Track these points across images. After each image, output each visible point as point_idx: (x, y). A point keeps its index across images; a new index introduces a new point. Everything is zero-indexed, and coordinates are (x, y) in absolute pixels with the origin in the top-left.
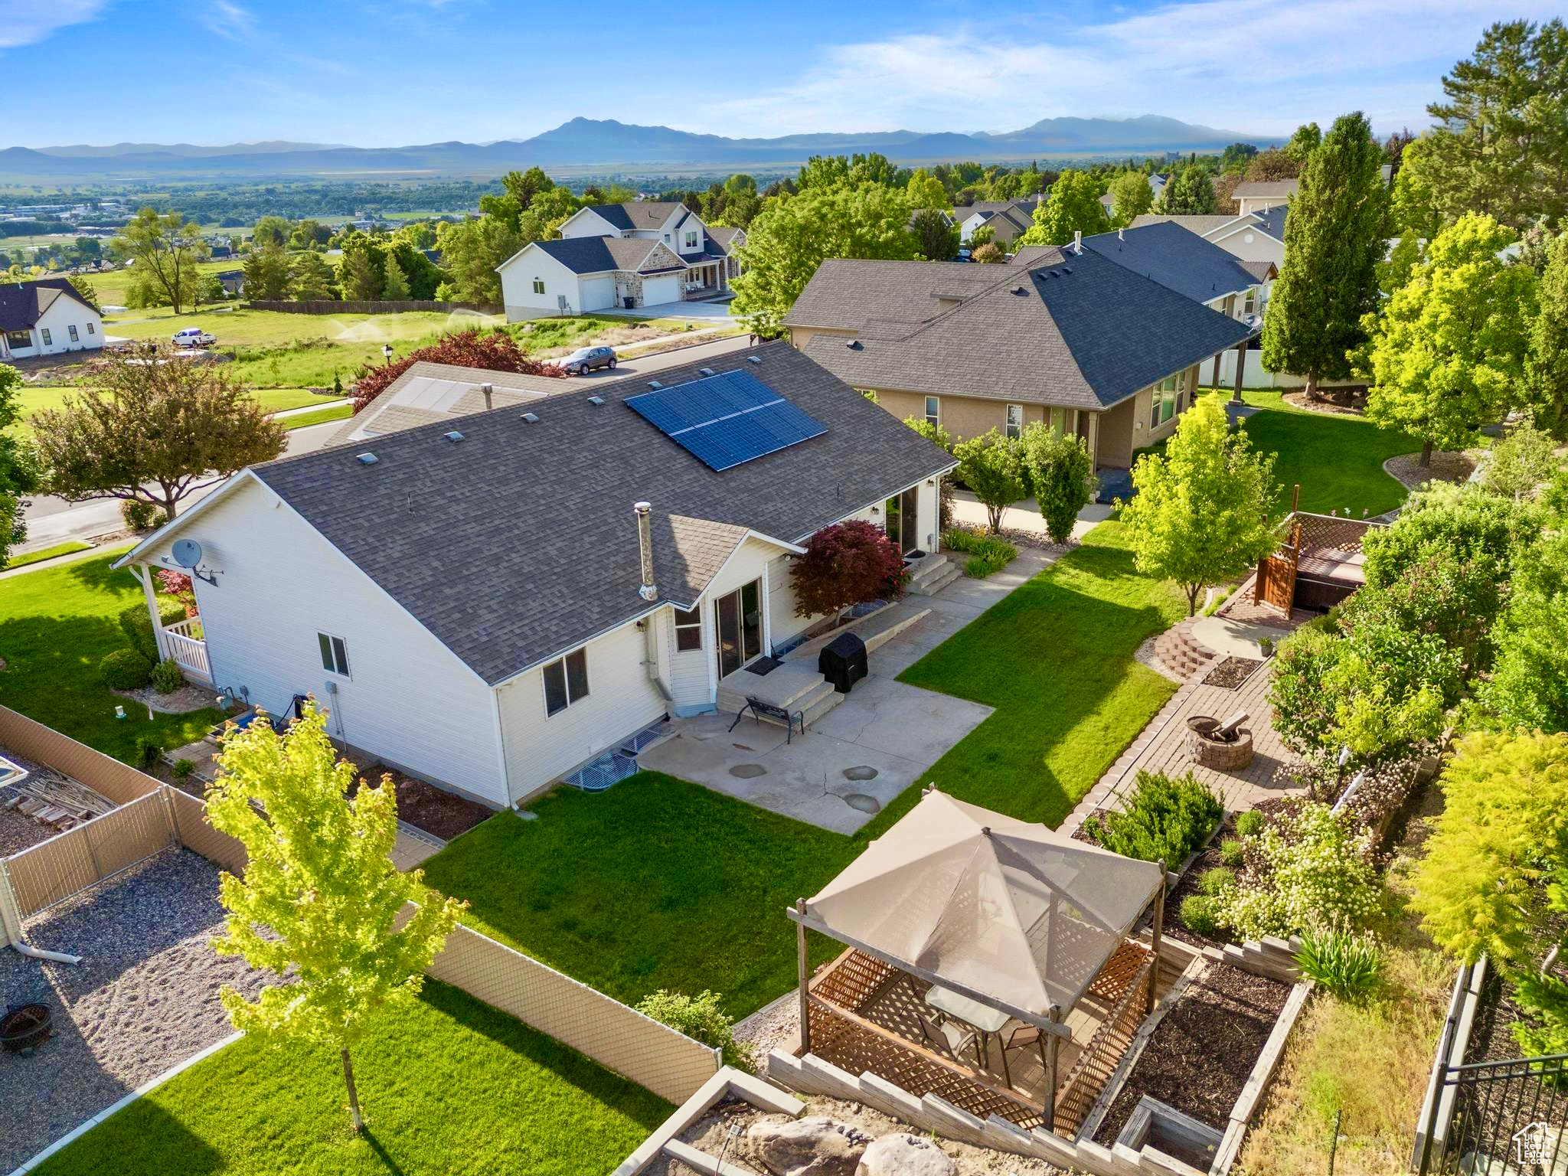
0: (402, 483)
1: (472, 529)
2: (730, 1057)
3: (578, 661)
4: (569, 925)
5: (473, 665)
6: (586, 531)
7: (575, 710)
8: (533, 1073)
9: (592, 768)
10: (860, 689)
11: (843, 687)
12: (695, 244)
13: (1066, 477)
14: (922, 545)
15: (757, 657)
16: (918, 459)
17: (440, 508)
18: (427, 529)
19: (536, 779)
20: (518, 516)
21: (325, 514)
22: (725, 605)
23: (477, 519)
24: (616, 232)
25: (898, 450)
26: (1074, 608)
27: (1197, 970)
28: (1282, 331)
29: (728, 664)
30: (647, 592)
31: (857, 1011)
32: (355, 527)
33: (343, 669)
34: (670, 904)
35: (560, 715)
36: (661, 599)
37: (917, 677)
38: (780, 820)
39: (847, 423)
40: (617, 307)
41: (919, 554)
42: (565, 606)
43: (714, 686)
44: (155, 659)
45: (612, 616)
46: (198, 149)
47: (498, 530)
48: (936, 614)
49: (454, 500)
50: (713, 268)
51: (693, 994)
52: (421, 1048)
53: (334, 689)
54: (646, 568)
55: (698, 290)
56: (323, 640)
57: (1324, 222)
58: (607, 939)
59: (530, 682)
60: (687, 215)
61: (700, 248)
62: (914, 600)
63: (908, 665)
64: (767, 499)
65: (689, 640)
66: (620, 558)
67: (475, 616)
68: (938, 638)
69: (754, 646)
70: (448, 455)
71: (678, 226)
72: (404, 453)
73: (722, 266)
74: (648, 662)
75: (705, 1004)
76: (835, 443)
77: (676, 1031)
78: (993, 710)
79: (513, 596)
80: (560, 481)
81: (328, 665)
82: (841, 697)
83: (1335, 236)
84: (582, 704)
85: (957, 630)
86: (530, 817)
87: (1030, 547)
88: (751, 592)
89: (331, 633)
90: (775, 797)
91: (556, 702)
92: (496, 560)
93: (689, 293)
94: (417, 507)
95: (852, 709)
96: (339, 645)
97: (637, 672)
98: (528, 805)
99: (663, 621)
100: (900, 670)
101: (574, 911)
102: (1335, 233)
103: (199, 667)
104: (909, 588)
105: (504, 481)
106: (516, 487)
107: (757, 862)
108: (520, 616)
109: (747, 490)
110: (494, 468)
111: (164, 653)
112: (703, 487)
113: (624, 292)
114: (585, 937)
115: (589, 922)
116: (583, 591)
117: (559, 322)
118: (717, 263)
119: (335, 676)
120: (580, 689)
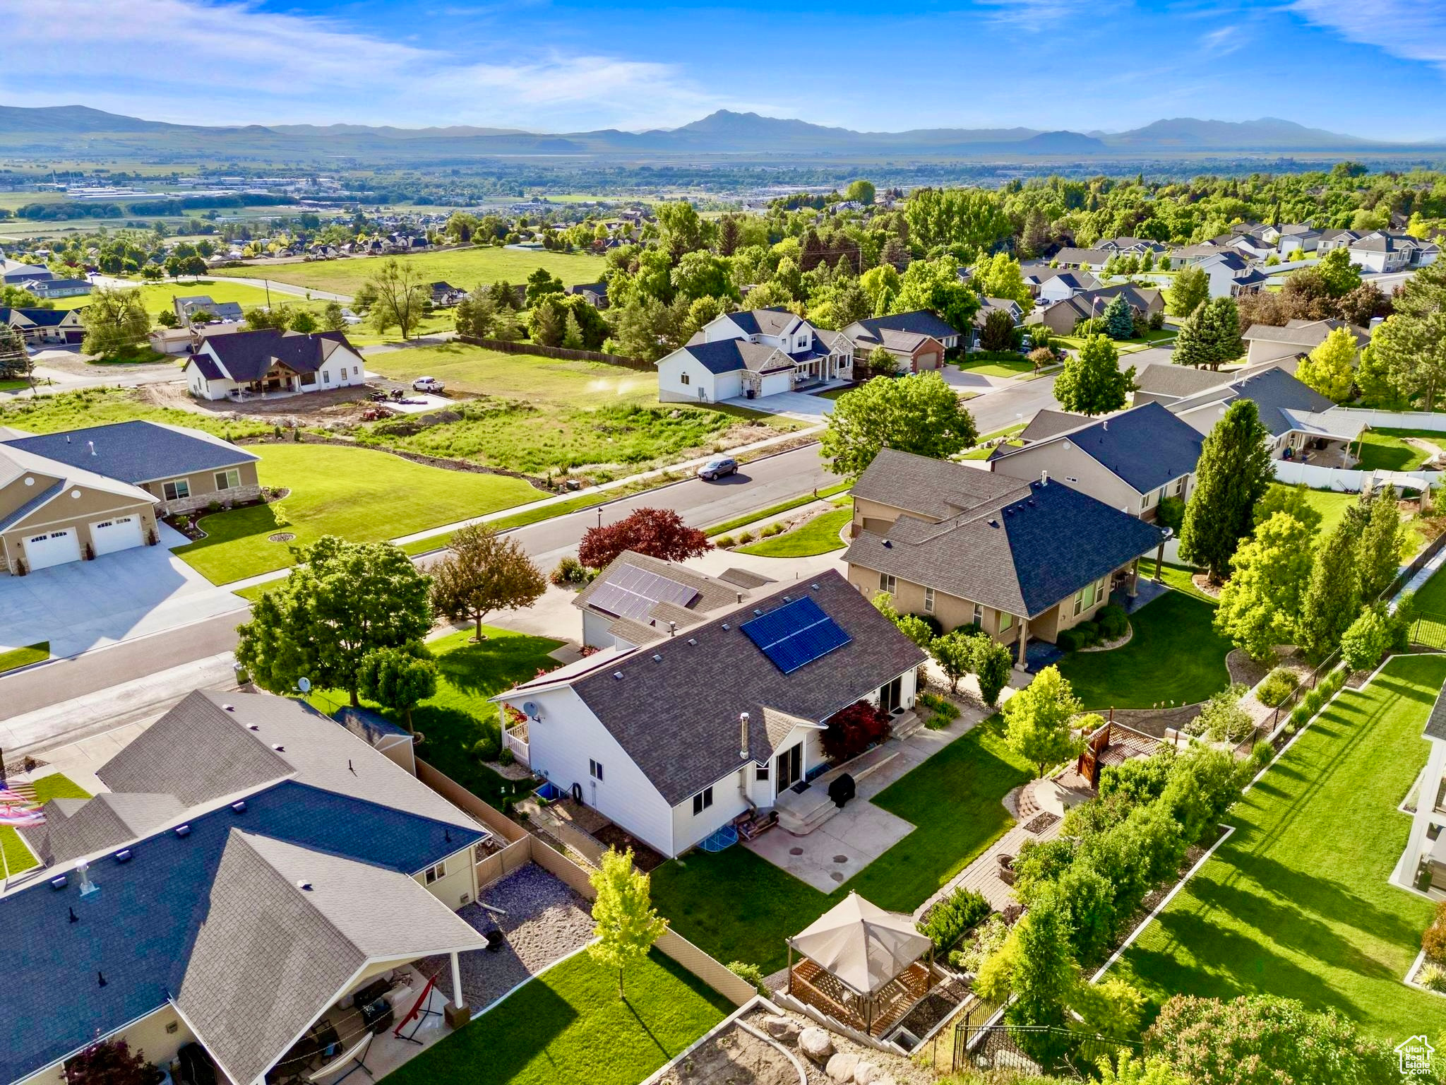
0: (634, 689)
1: (664, 716)
2: (761, 991)
3: (709, 794)
4: (700, 923)
5: (664, 796)
6: (716, 716)
7: (705, 812)
8: (685, 988)
9: (710, 840)
10: (849, 806)
11: (840, 804)
12: (805, 344)
13: (994, 670)
14: (904, 704)
15: (797, 782)
16: (903, 657)
17: (651, 704)
18: (645, 717)
19: (685, 846)
20: (685, 707)
21: (602, 710)
22: (782, 759)
23: (668, 711)
24: (746, 336)
25: (891, 650)
26: (981, 760)
27: (946, 982)
28: (1190, 537)
29: (782, 785)
30: (744, 754)
31: (811, 982)
32: (614, 718)
33: (600, 776)
34: (742, 919)
35: (700, 815)
36: (750, 758)
37: (879, 801)
38: (797, 882)
39: (865, 632)
40: (741, 396)
41: (901, 711)
42: (704, 763)
43: (773, 798)
44: (500, 746)
45: (726, 769)
46: (400, 131)
47: (676, 717)
48: (902, 756)
49: (657, 699)
50: (817, 364)
51: (749, 964)
52: (641, 969)
53: (594, 785)
54: (744, 743)
55: (803, 380)
56: (592, 763)
57: (1220, 470)
58: (715, 932)
59: (689, 803)
60: (801, 323)
61: (809, 347)
62: (891, 743)
63: (878, 791)
64: (811, 691)
65: (762, 775)
66: (731, 733)
67: (666, 768)
68: (899, 774)
69: (796, 774)
70: (654, 670)
71: (793, 333)
72: (634, 670)
73: (824, 360)
74: (742, 787)
75: (753, 969)
76: (855, 647)
77: (741, 978)
78: (916, 827)
79: (683, 757)
80: (705, 685)
81: (593, 772)
82: (838, 810)
83: (1226, 483)
84: (709, 808)
85: (911, 769)
86: (682, 864)
87: (971, 706)
88: (797, 750)
89: (596, 760)
90: (796, 868)
91: (697, 808)
92: (674, 735)
93: (797, 383)
94: (641, 704)
95: (843, 820)
96: (600, 767)
97: (737, 791)
98: (683, 857)
99: (751, 768)
100: (873, 795)
101: (702, 916)
102: (1225, 480)
103: (523, 753)
104: (891, 735)
105: (679, 685)
106: (685, 689)
107: (783, 903)
108: (685, 769)
109: (800, 685)
110: (675, 677)
111: (505, 744)
112: (777, 683)
113: (747, 387)
114: (707, 929)
115: (710, 923)
116: (713, 753)
117: (700, 410)
118: (820, 360)
119: (596, 779)
120: (709, 801)
